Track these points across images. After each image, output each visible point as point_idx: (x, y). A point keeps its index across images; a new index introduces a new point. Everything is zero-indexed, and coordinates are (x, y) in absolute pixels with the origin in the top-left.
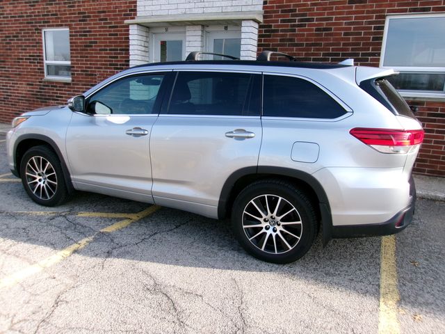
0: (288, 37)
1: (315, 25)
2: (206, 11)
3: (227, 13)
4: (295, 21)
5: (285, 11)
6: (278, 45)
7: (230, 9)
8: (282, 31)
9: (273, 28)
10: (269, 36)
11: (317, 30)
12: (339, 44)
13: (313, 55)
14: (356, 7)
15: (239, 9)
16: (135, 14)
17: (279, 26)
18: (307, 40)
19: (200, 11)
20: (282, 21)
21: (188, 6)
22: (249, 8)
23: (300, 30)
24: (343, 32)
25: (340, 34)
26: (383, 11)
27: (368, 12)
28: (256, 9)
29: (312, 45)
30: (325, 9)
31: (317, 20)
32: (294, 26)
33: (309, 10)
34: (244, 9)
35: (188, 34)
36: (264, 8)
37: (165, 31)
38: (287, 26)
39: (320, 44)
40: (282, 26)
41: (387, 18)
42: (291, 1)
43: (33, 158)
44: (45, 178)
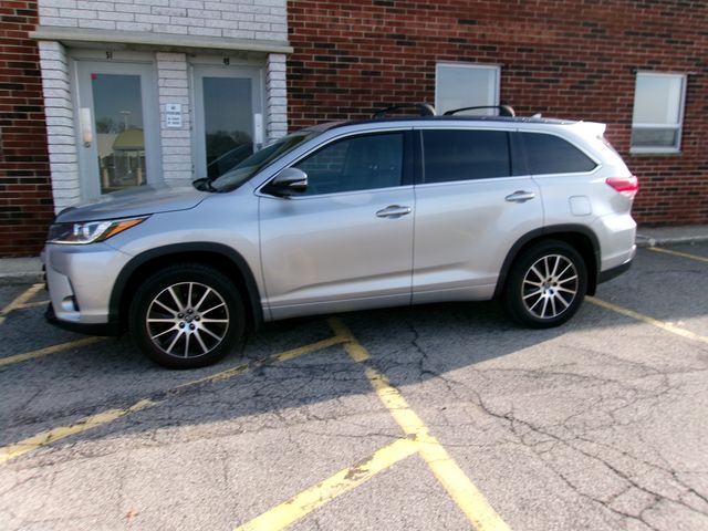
0: (327, 81)
1: (359, 67)
2: (193, 31)
3: (230, 39)
4: (334, 59)
5: (320, 46)
6: (314, 91)
7: (235, 34)
8: (318, 71)
9: (305, 67)
10: (301, 77)
11: (363, 73)
12: (390, 93)
13: (361, 104)
14: (406, 50)
15: (251, 35)
16: (36, 21)
17: (313, 65)
18: (352, 86)
19: (183, 31)
20: (317, 58)
21: (156, 19)
22: (267, 36)
23: (341, 73)
24: (394, 78)
25: (390, 80)
26: (433, 57)
27: (418, 57)
28: (277, 39)
29: (359, 92)
30: (371, 48)
31: (363, 60)
32: (334, 66)
33: (352, 47)
34: (259, 36)
35: (160, 65)
36: (290, 38)
37: (105, 56)
38: (324, 65)
39: (369, 92)
40: (317, 65)
41: (437, 65)
42: (326, 33)
43: (170, 289)
44: (197, 319)
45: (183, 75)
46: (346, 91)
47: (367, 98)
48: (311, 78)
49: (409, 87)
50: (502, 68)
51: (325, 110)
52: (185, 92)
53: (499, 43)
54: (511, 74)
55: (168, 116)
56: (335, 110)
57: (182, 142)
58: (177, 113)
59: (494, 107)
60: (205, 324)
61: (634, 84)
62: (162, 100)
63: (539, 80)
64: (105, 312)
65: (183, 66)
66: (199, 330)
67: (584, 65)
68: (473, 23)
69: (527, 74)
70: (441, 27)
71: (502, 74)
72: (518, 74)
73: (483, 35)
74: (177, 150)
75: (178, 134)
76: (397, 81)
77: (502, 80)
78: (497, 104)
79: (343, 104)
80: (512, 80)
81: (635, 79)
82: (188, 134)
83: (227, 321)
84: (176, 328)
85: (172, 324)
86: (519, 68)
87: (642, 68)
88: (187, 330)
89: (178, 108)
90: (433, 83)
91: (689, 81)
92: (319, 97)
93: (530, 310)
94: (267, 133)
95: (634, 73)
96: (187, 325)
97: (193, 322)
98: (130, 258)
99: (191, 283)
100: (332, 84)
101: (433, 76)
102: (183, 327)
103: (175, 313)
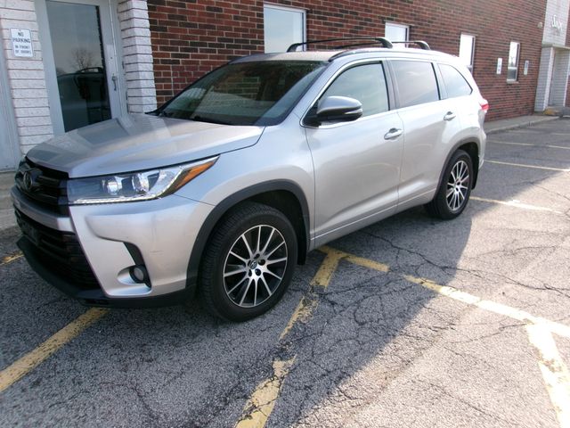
0: (177, 13)
1: (205, 2)
11: (208, 8)
12: (231, 29)
13: (208, 39)
23: (190, 6)
24: (233, 15)
39: (213, 27)
41: (265, 6)
43: (243, 236)
44: (262, 263)
46: (195, 26)
47: (212, 33)
48: (163, 10)
49: (244, 25)
50: (307, 12)
51: (179, 43)
52: (33, 16)
54: (314, 17)
55: (15, 43)
56: (186, 44)
57: (35, 74)
58: (26, 41)
59: (303, 44)
61: (384, 31)
62: (4, 24)
63: (331, 24)
64: (184, 277)
66: (265, 274)
67: (357, 14)
69: (325, 19)
71: (308, 17)
72: (319, 18)
74: (31, 83)
75: (29, 64)
76: (236, 18)
77: (308, 22)
78: (305, 41)
79: (193, 38)
80: (315, 23)
81: (384, 27)
82: (40, 66)
83: (286, 259)
84: (247, 276)
85: (244, 274)
86: (319, 13)
87: (389, 19)
88: (255, 277)
89: (27, 35)
90: (262, 21)
91: (410, 31)
92: (171, 30)
93: (449, 205)
94: (124, 65)
95: (384, 23)
96: (253, 271)
97: (259, 267)
98: (212, 208)
99: (260, 226)
100: (182, 18)
101: (262, 15)
102: (250, 274)
103: (246, 261)
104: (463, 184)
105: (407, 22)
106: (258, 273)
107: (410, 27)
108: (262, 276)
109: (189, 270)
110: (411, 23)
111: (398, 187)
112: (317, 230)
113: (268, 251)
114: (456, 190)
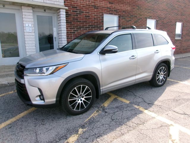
0: (76, 18)
1: (84, 14)
3: (46, 3)
4: (77, 12)
5: (73, 7)
6: (72, 21)
8: (73, 15)
9: (69, 14)
11: (85, 16)
12: (92, 22)
14: (96, 10)
15: (53, 3)
17: (71, 13)
18: (82, 20)
20: (72, 11)
22: (58, 3)
23: (80, 16)
24: (93, 18)
25: (92, 19)
26: (103, 13)
27: (99, 12)
28: (61, 4)
29: (84, 22)
30: (87, 9)
31: (85, 12)
32: (77, 14)
33: (82, 8)
34: (55, 3)
35: (23, 10)
36: (65, 4)
37: (3, 6)
38: (75, 13)
39: (87, 22)
40: (73, 13)
41: (104, 15)
42: (75, 3)
43: (75, 88)
44: (83, 97)
45: (31, 14)
46: (81, 21)
47: (86, 24)
48: (71, 17)
49: (97, 21)
50: (119, 16)
51: (75, 27)
52: (32, 20)
53: (118, 10)
54: (121, 18)
55: (27, 28)
56: (78, 27)
57: (32, 37)
58: (30, 27)
59: (117, 27)
60: (85, 99)
62: (24, 22)
63: (127, 20)
64: (55, 100)
65: (32, 11)
67: (137, 16)
68: (112, 3)
69: (125, 18)
70: (105, 4)
71: (119, 18)
72: (123, 18)
73: (115, 7)
74: (31, 39)
75: (30, 34)
76: (94, 19)
77: (119, 20)
78: (118, 26)
79: (80, 25)
80: (121, 20)
81: (147, 21)
82: (34, 34)
83: (91, 96)
84: (77, 101)
85: (76, 100)
86: (123, 16)
87: (148, 18)
88: (80, 101)
89: (30, 25)
90: (103, 20)
91: (157, 22)
92: (73, 23)
93: (158, 82)
94: (58, 34)
95: (147, 19)
96: (79, 100)
97: (81, 98)
98: (64, 79)
99: (82, 85)
100: (77, 19)
101: (103, 18)
102: (78, 100)
103: (77, 96)
104: (164, 75)
105: (156, 19)
106: (81, 100)
107: (157, 20)
108: (82, 101)
109: (57, 97)
110: (157, 19)
111: (136, 75)
112: (103, 88)
113: (85, 93)
114: (161, 77)
